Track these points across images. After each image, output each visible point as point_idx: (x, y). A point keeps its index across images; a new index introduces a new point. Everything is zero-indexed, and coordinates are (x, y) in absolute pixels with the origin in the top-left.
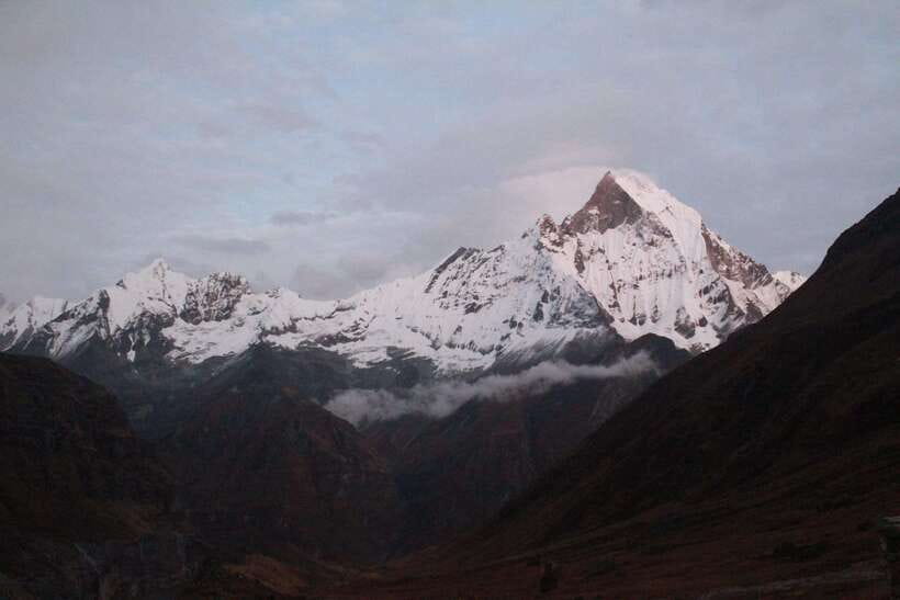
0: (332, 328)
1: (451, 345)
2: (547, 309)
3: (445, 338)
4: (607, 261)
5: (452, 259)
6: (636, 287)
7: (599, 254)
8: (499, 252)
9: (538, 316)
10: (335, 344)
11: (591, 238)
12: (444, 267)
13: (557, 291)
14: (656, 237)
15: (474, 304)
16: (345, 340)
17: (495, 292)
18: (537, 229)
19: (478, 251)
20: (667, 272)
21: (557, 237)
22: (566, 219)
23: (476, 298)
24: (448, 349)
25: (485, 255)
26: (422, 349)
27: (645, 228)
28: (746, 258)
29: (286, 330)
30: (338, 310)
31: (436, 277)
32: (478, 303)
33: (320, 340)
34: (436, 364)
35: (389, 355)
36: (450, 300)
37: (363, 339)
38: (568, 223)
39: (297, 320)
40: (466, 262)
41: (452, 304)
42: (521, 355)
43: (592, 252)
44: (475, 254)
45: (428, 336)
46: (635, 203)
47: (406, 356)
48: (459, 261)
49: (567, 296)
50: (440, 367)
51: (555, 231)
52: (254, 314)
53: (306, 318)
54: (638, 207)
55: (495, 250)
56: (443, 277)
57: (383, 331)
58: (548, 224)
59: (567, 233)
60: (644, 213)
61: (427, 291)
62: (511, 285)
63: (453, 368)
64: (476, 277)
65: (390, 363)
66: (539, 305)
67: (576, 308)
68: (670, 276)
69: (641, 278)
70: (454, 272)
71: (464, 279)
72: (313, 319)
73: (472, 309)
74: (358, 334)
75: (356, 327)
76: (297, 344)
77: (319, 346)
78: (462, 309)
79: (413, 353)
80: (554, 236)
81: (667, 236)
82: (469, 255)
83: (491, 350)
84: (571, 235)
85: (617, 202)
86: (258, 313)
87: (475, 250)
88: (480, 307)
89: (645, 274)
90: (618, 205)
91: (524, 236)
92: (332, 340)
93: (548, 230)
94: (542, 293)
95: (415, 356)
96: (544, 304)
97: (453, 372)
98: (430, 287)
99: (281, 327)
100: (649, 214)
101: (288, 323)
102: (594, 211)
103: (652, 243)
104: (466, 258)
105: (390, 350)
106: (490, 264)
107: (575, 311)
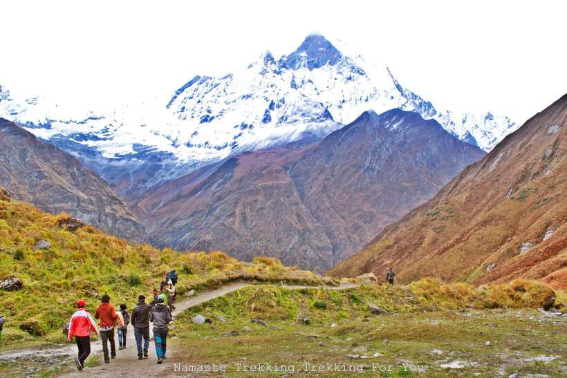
0: (85, 129)
1: (188, 145)
2: (273, 114)
3: (183, 140)
4: (316, 89)
5: (190, 84)
6: (340, 107)
7: (309, 84)
8: (228, 79)
9: (267, 119)
10: (86, 140)
11: (302, 73)
12: (182, 90)
13: (283, 101)
14: (352, 74)
15: (208, 116)
16: (96, 138)
17: (226, 107)
18: (262, 61)
19: (211, 79)
20: (365, 98)
21: (277, 68)
22: (283, 56)
23: (209, 111)
24: (186, 147)
25: (216, 81)
26: (163, 146)
27: (344, 68)
28: (416, 96)
29: (40, 126)
30: (91, 118)
31: (175, 97)
32: (211, 115)
33: (72, 136)
34: (177, 156)
35: (134, 150)
36: (187, 113)
37: (111, 139)
38: (285, 59)
39: (52, 121)
40: (201, 86)
41: (189, 117)
42: (256, 145)
43: (303, 82)
44: (208, 80)
45: (168, 138)
46: (336, 50)
47: (149, 151)
48: (195, 86)
49: (292, 103)
50: (181, 158)
51: (275, 63)
52: (13, 114)
53: (61, 122)
54: (339, 52)
55: (225, 78)
56: (181, 97)
57: (130, 134)
58: (269, 58)
59: (285, 67)
60: (343, 57)
61: (168, 107)
62: (240, 101)
63: (192, 158)
64: (208, 97)
65: (135, 156)
66: (267, 111)
67: (301, 111)
68: (367, 100)
69: (344, 101)
70: (190, 94)
71: (199, 98)
72: (68, 123)
73: (206, 119)
74: (108, 135)
75: (106, 130)
76: (50, 136)
77: (71, 139)
78: (198, 120)
79: (155, 149)
80: (274, 67)
81: (362, 74)
82: (204, 81)
83: (226, 146)
84: (287, 68)
85: (322, 49)
86: (16, 114)
87: (208, 78)
88: (213, 118)
89: (347, 99)
90: (323, 51)
91: (250, 67)
92: (83, 137)
93: (270, 62)
94: (269, 103)
95: (158, 151)
96: (271, 111)
97: (193, 161)
98: (170, 104)
99: (36, 123)
100: (347, 58)
101: (43, 122)
102: (304, 54)
103: (350, 78)
104: (201, 83)
105: (135, 146)
106: (221, 87)
107: (300, 113)
